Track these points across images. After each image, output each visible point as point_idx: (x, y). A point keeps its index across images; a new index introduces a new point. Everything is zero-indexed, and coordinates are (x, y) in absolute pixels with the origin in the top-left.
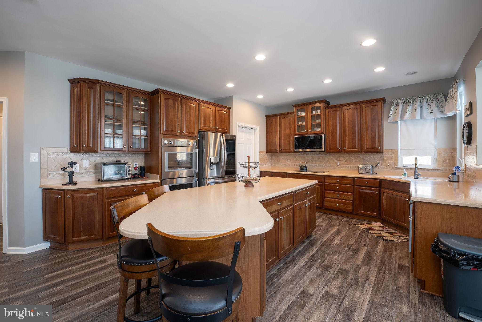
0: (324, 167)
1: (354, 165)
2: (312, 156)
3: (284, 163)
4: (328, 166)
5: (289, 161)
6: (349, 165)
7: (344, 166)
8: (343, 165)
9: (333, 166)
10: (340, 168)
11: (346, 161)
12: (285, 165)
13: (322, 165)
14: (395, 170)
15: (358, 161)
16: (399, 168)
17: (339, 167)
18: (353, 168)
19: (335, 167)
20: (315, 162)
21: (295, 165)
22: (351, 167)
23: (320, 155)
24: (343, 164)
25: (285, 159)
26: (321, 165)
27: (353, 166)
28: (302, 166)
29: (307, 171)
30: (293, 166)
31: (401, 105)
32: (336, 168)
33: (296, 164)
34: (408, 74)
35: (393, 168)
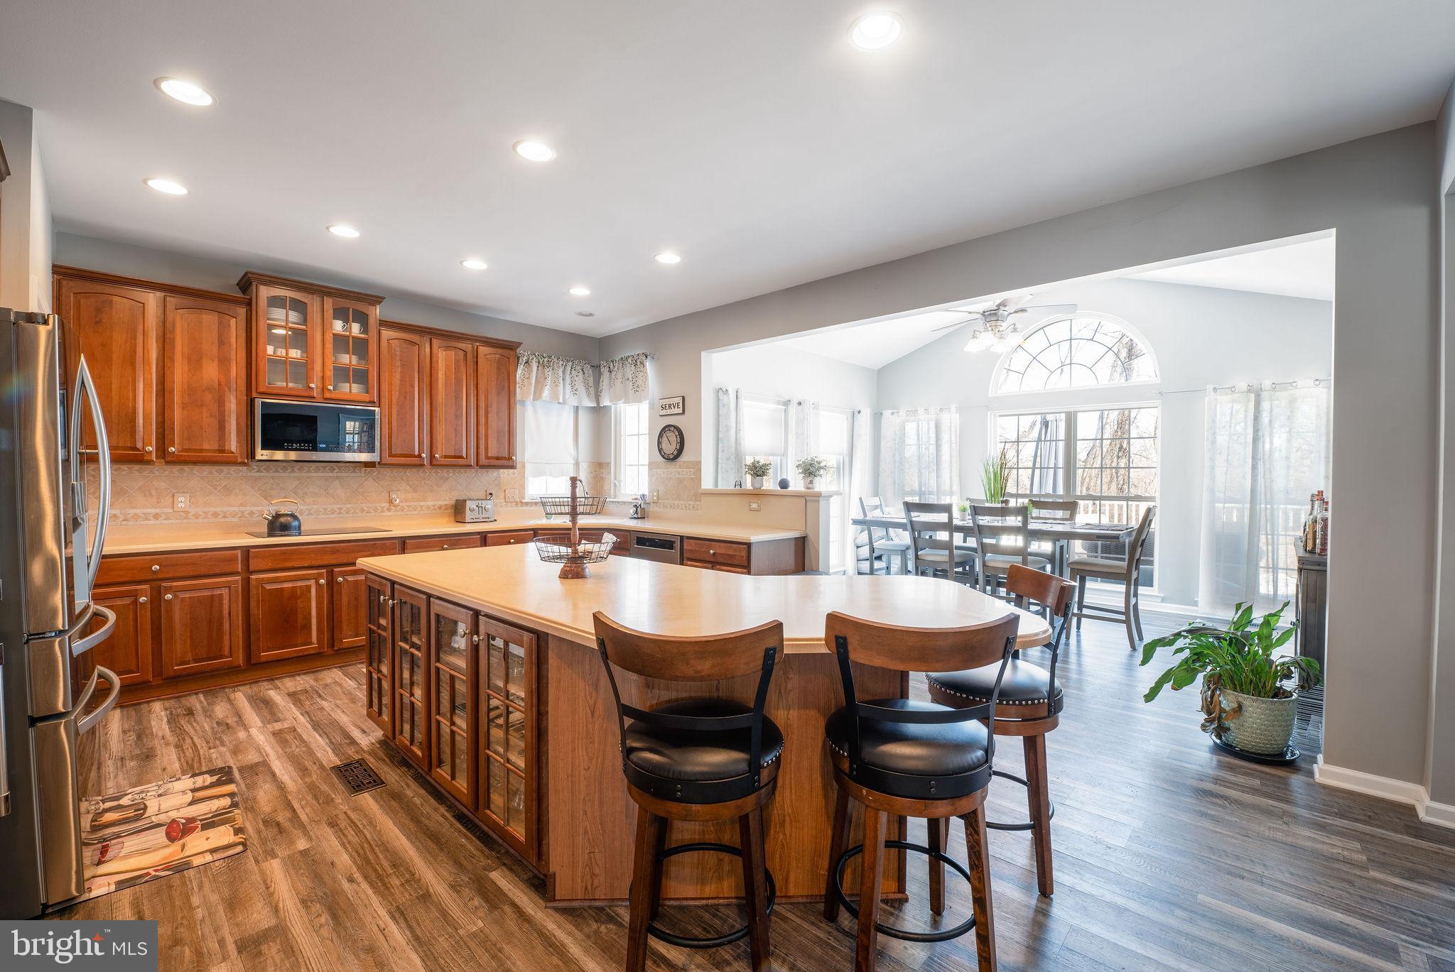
0: (347, 513)
1: (436, 501)
2: (298, 478)
3: (153, 511)
4: (362, 510)
5: (182, 499)
6: (422, 503)
7: (409, 506)
8: (408, 504)
9: (376, 510)
10: (399, 513)
11: (415, 490)
12: (156, 516)
13: (340, 509)
14: (521, 508)
15: (446, 491)
16: (527, 504)
17: (396, 511)
18: (435, 510)
19: (384, 512)
20: (312, 499)
21: (215, 515)
22: (428, 508)
23: (331, 474)
24: (406, 501)
25: (157, 489)
26: (335, 507)
27: (434, 506)
28: (278, 516)
29: (300, 535)
30: (206, 517)
31: (534, 365)
32: (387, 513)
33: (225, 509)
34: (581, 314)
35: (517, 504)
